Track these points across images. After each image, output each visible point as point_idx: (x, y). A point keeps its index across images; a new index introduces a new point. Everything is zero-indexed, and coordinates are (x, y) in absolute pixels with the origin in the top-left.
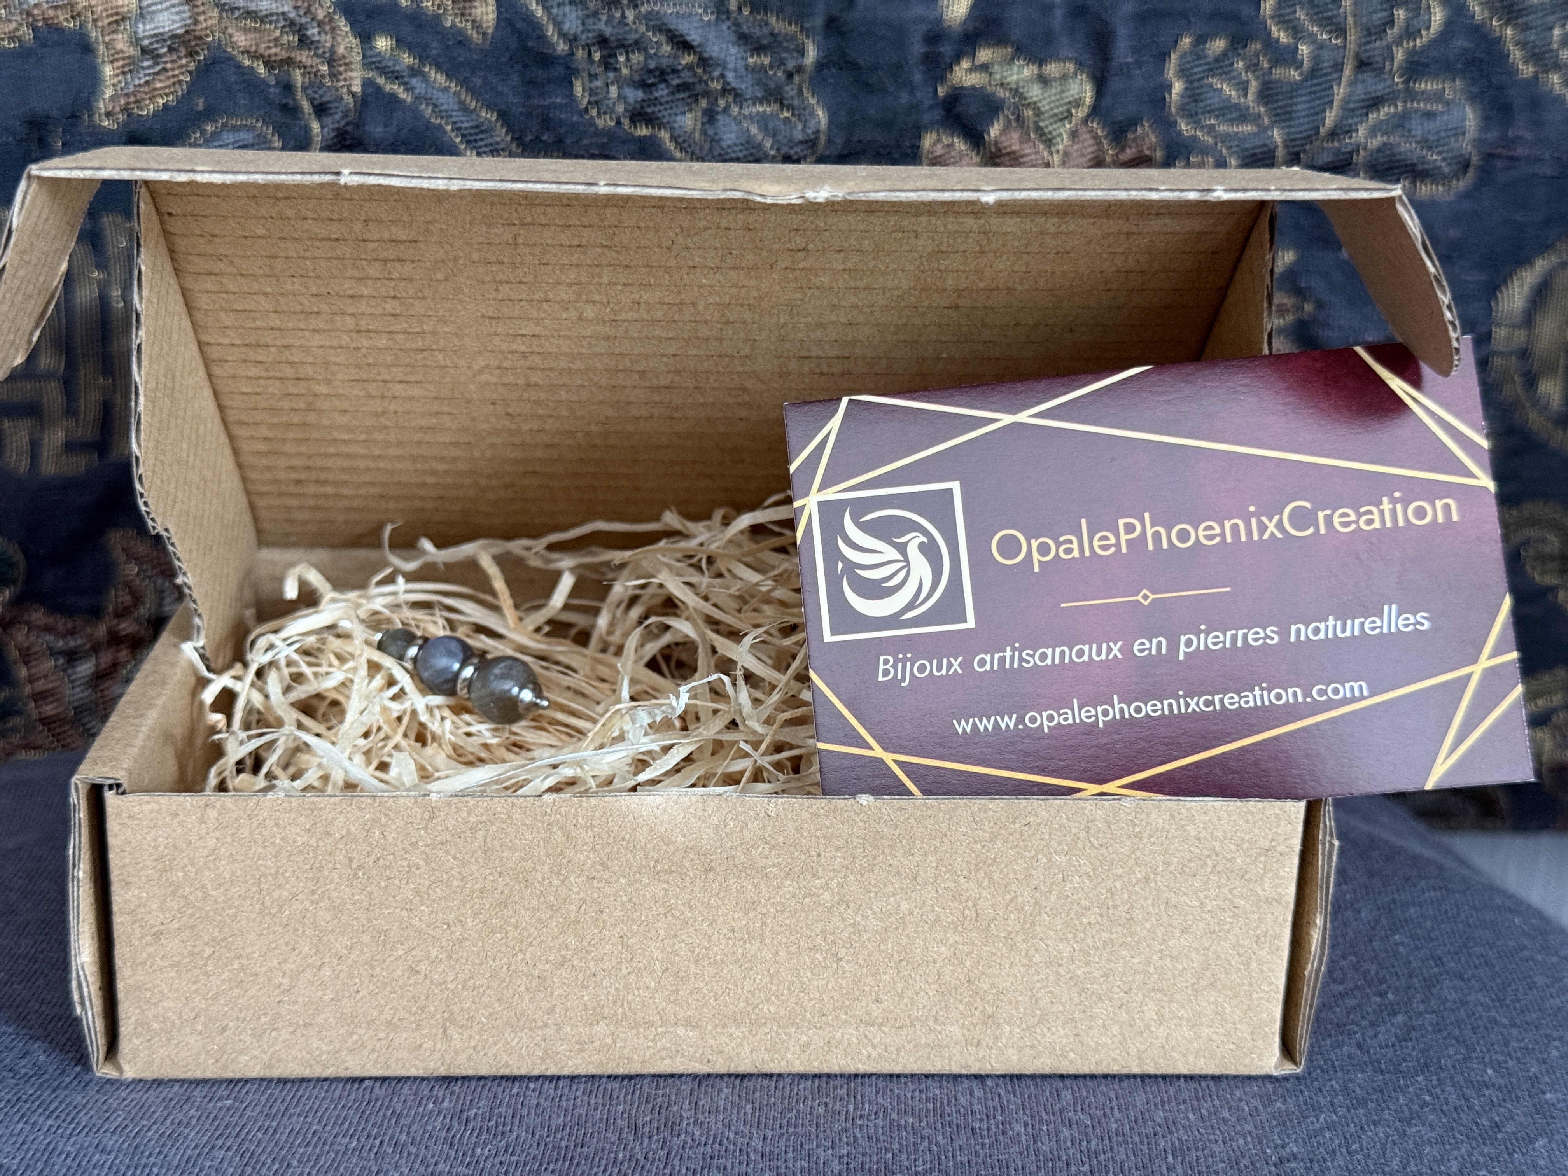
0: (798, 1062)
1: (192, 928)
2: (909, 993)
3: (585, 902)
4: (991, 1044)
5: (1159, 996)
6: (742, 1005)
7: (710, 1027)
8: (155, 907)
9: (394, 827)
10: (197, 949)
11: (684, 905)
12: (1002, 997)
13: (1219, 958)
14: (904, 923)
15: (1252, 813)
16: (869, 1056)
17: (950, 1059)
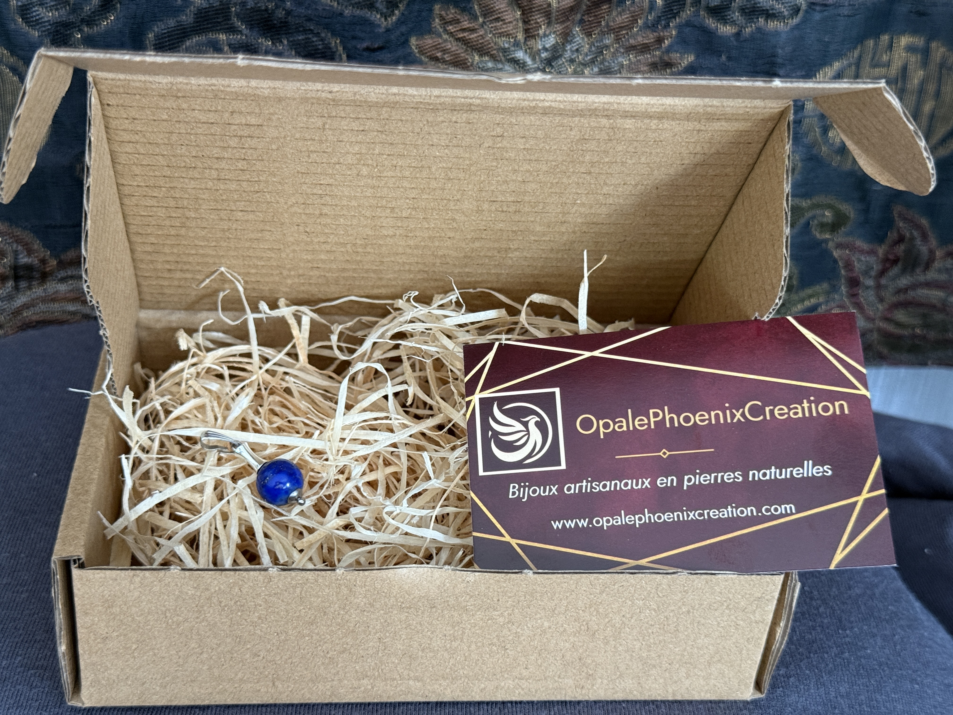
0: (477, 696)
1: (125, 635)
2: (545, 665)
3: (359, 622)
4: (589, 687)
5: (688, 665)
6: (448, 670)
7: (428, 680)
8: (102, 625)
9: (246, 586)
10: (127, 646)
11: (417, 623)
12: (598, 666)
13: (724, 648)
14: (545, 632)
15: (752, 580)
16: (519, 694)
17: (565, 695)
